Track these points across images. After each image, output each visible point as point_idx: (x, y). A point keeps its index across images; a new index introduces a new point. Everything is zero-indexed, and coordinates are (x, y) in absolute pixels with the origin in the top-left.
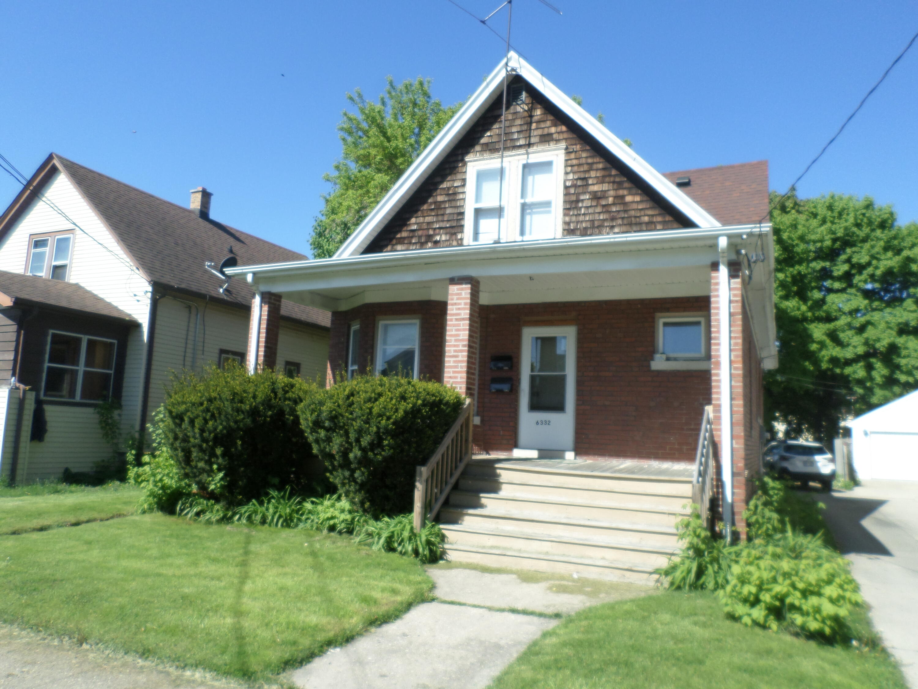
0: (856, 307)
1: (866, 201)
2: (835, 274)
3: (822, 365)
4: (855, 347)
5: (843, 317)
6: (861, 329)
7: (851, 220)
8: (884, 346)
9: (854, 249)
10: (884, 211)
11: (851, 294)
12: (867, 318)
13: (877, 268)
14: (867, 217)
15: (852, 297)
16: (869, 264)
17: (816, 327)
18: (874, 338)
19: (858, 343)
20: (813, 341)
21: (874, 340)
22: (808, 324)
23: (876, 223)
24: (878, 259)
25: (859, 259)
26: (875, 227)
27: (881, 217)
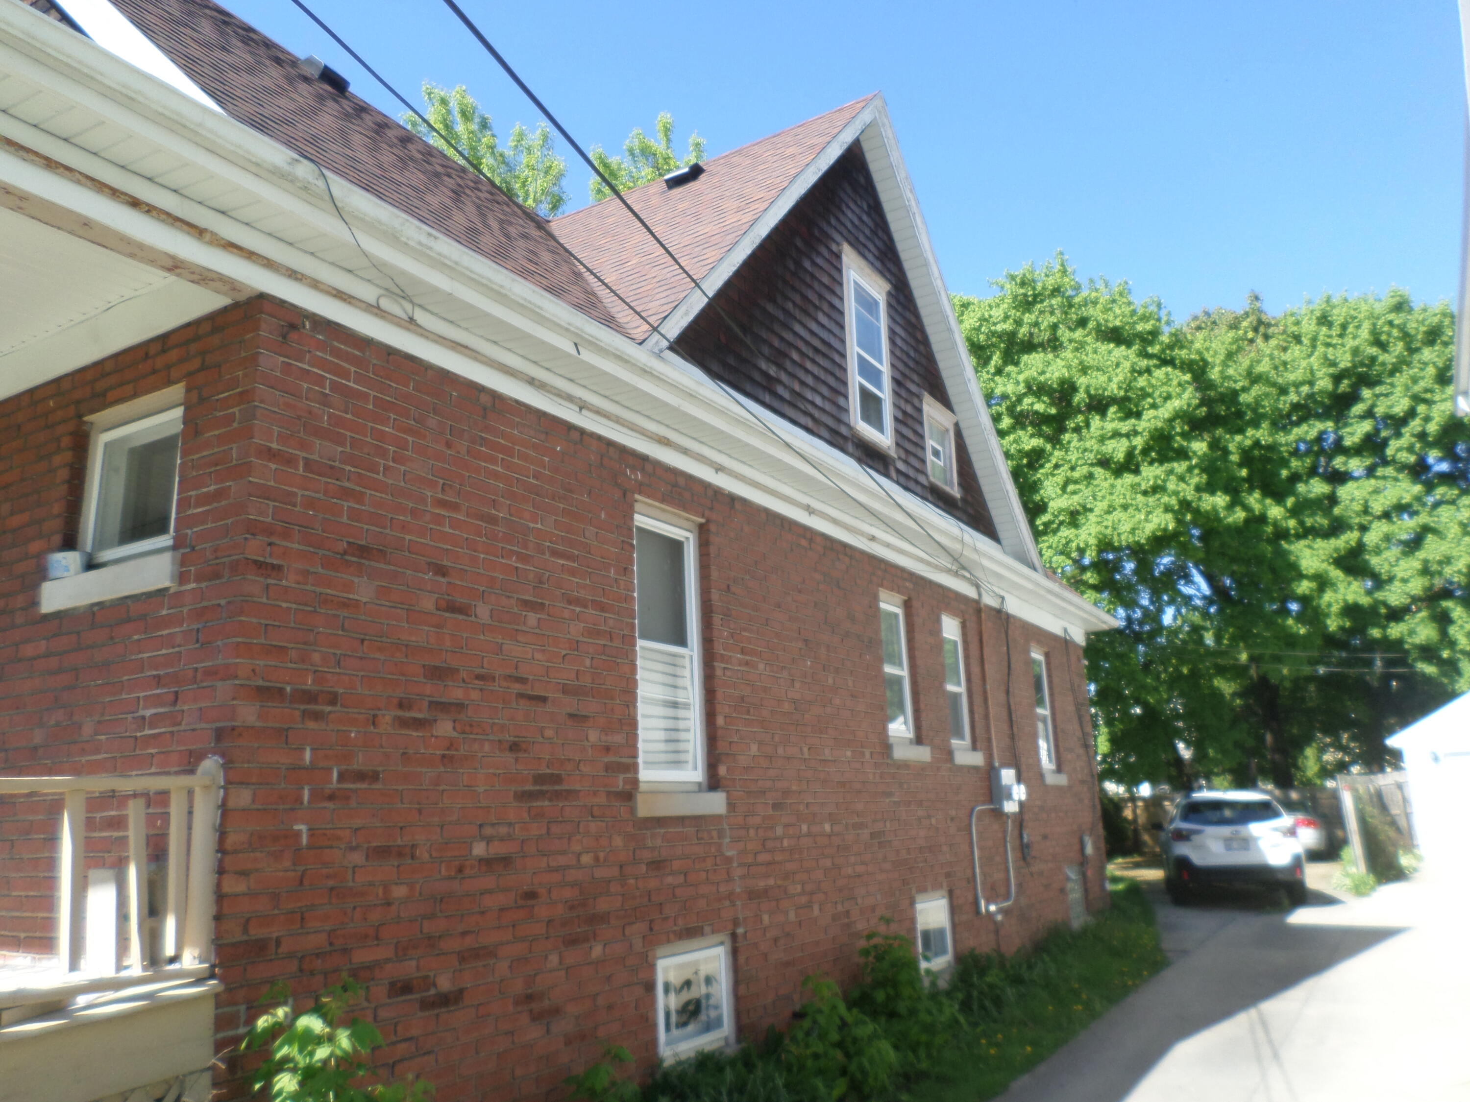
0: (1395, 501)
1: (1392, 297)
2: (1348, 442)
3: (1329, 622)
4: (1405, 581)
5: (1375, 525)
6: (1414, 544)
7: (1365, 333)
8: (1459, 572)
9: (1378, 390)
10: (1430, 312)
11: (1384, 478)
12: (1423, 519)
13: (1427, 419)
14: (1398, 326)
15: (1389, 484)
16: (1411, 413)
17: (1309, 547)
18: (1438, 558)
19: (1409, 573)
20: (1301, 576)
21: (1440, 563)
22: (1290, 542)
23: (1419, 337)
24: (1429, 402)
25: (1391, 407)
26: (1419, 345)
27: (1427, 323)
